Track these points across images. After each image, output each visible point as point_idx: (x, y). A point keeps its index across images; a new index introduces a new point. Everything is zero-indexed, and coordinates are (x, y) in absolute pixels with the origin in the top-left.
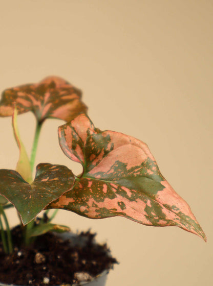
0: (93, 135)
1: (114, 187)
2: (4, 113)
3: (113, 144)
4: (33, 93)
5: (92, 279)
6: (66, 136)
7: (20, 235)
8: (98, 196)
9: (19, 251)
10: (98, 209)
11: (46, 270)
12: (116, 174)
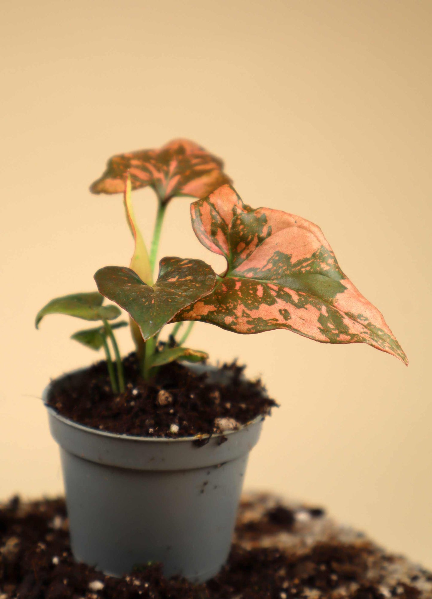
0: (241, 214)
1: (273, 289)
2: (111, 189)
3: (270, 227)
4: (153, 161)
5: (241, 427)
6: (202, 217)
7: (135, 367)
8: (250, 302)
9: (134, 387)
10: (251, 319)
11: (174, 414)
12: (275, 270)
